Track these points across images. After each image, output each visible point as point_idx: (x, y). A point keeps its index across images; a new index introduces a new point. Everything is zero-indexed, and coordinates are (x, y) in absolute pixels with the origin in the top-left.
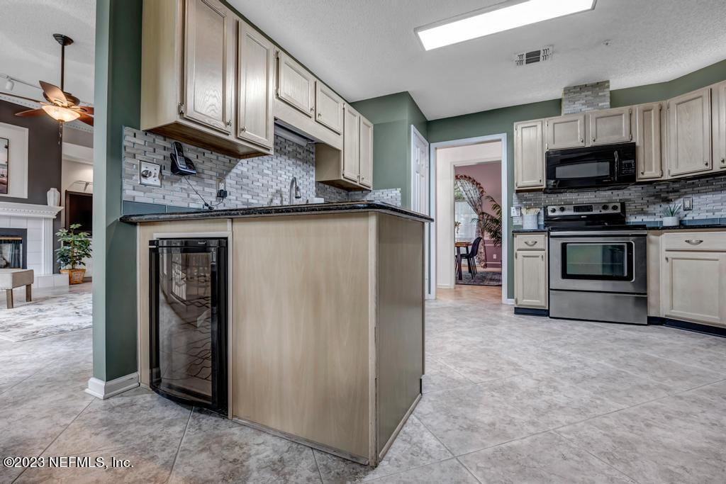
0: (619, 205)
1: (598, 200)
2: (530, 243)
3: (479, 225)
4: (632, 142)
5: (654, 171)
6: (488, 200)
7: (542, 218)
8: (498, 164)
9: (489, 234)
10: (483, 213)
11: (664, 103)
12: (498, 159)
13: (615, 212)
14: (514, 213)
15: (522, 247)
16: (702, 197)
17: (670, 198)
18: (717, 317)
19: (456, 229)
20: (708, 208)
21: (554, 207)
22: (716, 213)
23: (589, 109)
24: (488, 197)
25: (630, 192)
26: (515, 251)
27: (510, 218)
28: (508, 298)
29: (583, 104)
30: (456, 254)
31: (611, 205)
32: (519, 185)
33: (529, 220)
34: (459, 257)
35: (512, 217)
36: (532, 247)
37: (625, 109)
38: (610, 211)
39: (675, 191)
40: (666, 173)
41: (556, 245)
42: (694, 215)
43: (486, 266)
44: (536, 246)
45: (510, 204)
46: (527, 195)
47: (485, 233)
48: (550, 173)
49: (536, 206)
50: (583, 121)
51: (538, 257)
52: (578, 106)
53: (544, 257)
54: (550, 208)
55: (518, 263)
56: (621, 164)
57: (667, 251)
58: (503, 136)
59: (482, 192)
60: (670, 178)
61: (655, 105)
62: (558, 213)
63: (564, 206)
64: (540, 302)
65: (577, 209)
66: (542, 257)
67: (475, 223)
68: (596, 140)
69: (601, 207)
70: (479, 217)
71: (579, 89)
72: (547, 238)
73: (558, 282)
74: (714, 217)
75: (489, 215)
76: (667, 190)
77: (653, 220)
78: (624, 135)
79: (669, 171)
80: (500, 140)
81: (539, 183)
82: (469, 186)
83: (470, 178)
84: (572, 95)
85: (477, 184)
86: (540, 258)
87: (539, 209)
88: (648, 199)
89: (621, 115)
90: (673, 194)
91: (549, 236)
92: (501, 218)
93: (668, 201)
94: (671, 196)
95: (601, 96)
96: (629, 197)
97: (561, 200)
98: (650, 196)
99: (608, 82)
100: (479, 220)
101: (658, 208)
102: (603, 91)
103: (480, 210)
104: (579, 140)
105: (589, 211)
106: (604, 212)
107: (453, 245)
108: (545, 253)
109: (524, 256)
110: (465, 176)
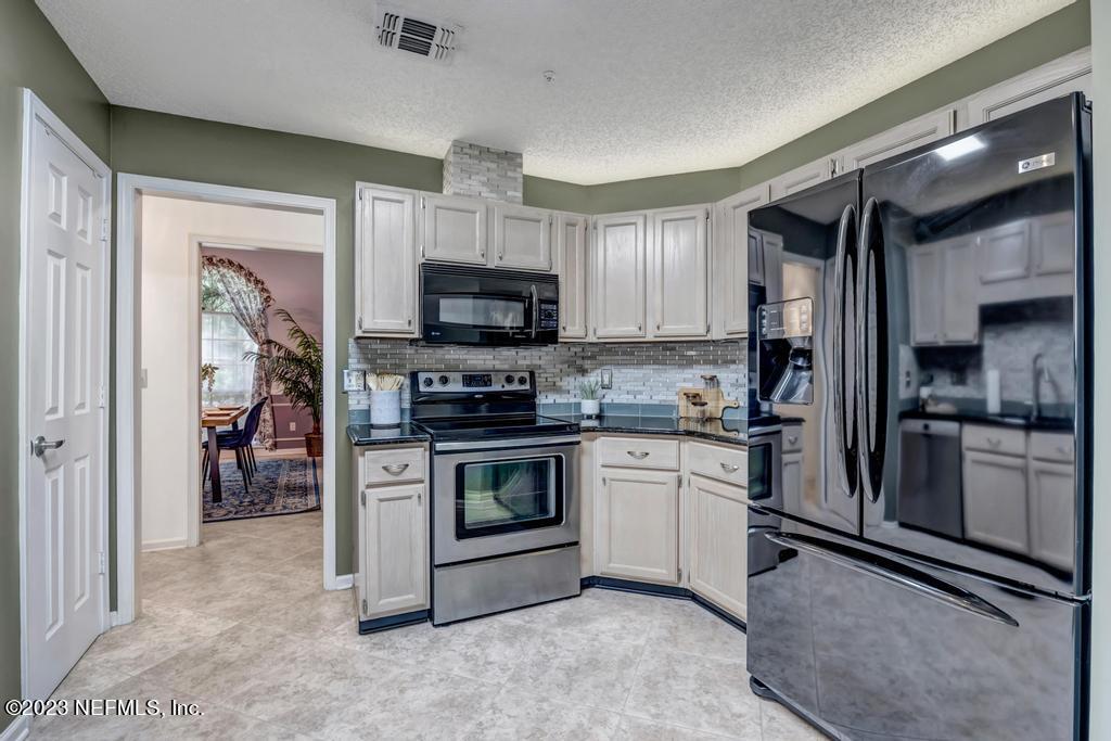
0: (527, 375)
1: (498, 365)
2: (394, 468)
3: (260, 367)
4: (552, 272)
5: (577, 328)
6: (280, 318)
7: (407, 395)
8: (316, 259)
9: (282, 387)
10: (269, 342)
11: (592, 218)
12: (318, 250)
13: (523, 387)
14: (352, 383)
15: (375, 479)
16: (623, 371)
17: (586, 367)
18: (664, 571)
19: (205, 384)
20: (629, 388)
21: (430, 375)
22: (638, 397)
23: (494, 195)
24: (281, 311)
25: (541, 354)
26: (361, 487)
27: (342, 394)
28: (338, 573)
29: (484, 184)
30: (205, 438)
31: (517, 376)
32: (366, 326)
33: (385, 402)
34: (213, 445)
35: (346, 393)
36: (397, 478)
37: (544, 213)
38: (515, 387)
39: (593, 357)
40: (591, 332)
41: (446, 469)
42: (612, 396)
43: (275, 446)
44: (407, 475)
45: (342, 365)
46: (378, 346)
47: (274, 384)
48: (429, 310)
49: (395, 370)
50: (484, 218)
51: (410, 497)
52: (475, 184)
53: (422, 497)
54: (422, 377)
55: (368, 518)
56: (540, 309)
57: (603, 466)
58: (329, 205)
59: (268, 299)
60: (595, 340)
61: (579, 218)
62: (437, 387)
63: (447, 374)
64: (415, 599)
65: (469, 380)
66: (419, 497)
67: (252, 363)
68: (505, 258)
69: (503, 379)
70: (262, 350)
71: (477, 153)
72: (428, 453)
73: (451, 547)
74: (635, 402)
75: (280, 348)
76: (582, 354)
77: (565, 401)
78: (542, 259)
79: (595, 330)
80: (320, 212)
81: (406, 328)
82: (238, 283)
83: (241, 267)
84: (466, 159)
85: (257, 282)
86: (415, 498)
87: (402, 378)
88: (561, 366)
89: (539, 221)
90: (589, 362)
91: (433, 452)
92: (320, 391)
93: (583, 371)
94: (587, 364)
95: (510, 177)
96: (538, 362)
97: (441, 361)
98: (563, 363)
99: (520, 155)
100: (261, 357)
101: (571, 382)
102: (515, 170)
103: (262, 334)
104: (478, 252)
105: (486, 386)
106: (508, 388)
107: (196, 424)
108: (423, 488)
109: (381, 500)
110: (231, 263)
